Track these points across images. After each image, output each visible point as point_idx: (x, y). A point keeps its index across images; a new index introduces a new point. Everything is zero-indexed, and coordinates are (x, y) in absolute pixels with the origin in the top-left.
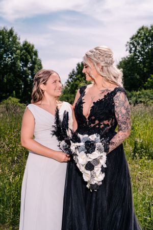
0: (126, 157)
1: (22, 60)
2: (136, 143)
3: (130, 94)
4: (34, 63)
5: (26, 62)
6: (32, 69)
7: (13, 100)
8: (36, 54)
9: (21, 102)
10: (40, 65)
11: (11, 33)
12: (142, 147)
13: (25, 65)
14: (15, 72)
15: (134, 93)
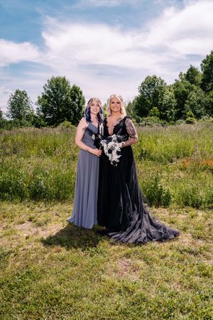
0: (135, 159)
1: (72, 97)
2: (142, 150)
3: (141, 119)
4: (80, 99)
5: (74, 98)
6: (79, 103)
7: (67, 123)
8: (81, 93)
9: (72, 124)
10: (84, 100)
11: (64, 79)
12: (146, 153)
13: (74, 100)
14: (67, 105)
15: (144, 118)
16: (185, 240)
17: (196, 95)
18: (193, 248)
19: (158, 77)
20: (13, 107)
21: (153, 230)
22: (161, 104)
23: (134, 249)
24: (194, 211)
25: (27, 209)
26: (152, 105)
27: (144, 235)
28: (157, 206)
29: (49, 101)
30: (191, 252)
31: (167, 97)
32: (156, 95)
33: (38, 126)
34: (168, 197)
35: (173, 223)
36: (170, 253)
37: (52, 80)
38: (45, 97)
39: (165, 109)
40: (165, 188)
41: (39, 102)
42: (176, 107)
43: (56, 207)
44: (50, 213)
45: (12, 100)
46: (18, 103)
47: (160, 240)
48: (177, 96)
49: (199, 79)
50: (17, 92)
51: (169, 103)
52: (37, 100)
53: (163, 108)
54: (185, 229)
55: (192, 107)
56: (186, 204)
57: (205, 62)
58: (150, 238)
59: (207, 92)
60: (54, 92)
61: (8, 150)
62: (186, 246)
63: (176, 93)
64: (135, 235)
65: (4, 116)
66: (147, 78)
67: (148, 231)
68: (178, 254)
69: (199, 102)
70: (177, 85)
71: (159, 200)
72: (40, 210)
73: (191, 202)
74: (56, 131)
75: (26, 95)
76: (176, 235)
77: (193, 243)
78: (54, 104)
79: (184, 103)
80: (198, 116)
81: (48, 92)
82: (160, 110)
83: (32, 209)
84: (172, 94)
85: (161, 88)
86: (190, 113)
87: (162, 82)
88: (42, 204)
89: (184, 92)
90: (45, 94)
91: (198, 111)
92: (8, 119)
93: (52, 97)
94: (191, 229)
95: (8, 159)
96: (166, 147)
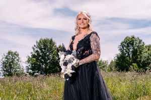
11: (51, 40)
19: (136, 37)
22: (140, 61)
26: (132, 62)
29: (37, 59)
31: (146, 55)
32: (135, 53)
37: (40, 42)
38: (34, 56)
41: (28, 61)
45: (4, 59)
50: (9, 53)
51: (148, 60)
52: (27, 59)
53: (142, 65)
60: (42, 52)
66: (126, 38)
75: (18, 55)
78: (41, 62)
81: (37, 51)
85: (139, 47)
87: (140, 41)
90: (34, 53)
93: (40, 56)
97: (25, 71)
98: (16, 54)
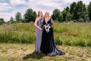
5: (34, 15)
6: (35, 16)
7: (32, 22)
8: (36, 13)
11: (31, 9)
12: (55, 30)
15: (54, 21)
16: (67, 55)
17: (69, 14)
18: (69, 57)
20: (17, 17)
21: (57, 52)
23: (52, 57)
24: (69, 47)
25: (21, 46)
26: (56, 17)
27: (55, 53)
28: (59, 45)
30: (69, 58)
31: (61, 15)
32: (57, 14)
33: (24, 22)
34: (62, 42)
35: (63, 50)
36: (63, 58)
38: (26, 14)
39: (60, 18)
40: (61, 40)
41: (24, 16)
42: (63, 18)
43: (29, 45)
44: (27, 47)
45: (16, 15)
46: (18, 16)
47: (60, 55)
48: (63, 15)
49: (69, 10)
50: (18, 13)
53: (59, 18)
54: (67, 52)
55: (67, 18)
56: (67, 44)
57: (71, 5)
58: (57, 54)
59: (72, 14)
60: (28, 13)
61: (15, 29)
62: (67, 56)
63: (63, 14)
64: (52, 53)
65: (14, 20)
67: (56, 52)
68: (65, 59)
69: (69, 16)
70: (63, 12)
71: (59, 43)
72: (24, 46)
73: (68, 44)
74: (29, 24)
75: (20, 14)
76: (64, 53)
77: (69, 56)
79: (65, 17)
80: (69, 20)
82: (58, 19)
83: (22, 46)
84: (62, 14)
85: (59, 12)
86: (67, 19)
88: (25, 44)
89: (65, 14)
91: (69, 19)
92: (15, 21)
94: (69, 52)
95: (15, 31)
96: (61, 29)
97: (23, 19)
98: (20, 13)
